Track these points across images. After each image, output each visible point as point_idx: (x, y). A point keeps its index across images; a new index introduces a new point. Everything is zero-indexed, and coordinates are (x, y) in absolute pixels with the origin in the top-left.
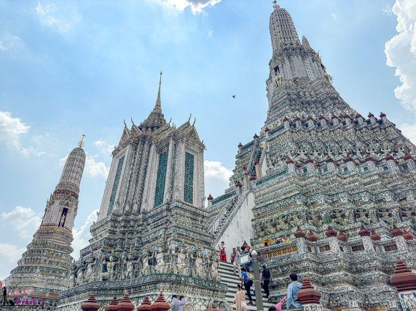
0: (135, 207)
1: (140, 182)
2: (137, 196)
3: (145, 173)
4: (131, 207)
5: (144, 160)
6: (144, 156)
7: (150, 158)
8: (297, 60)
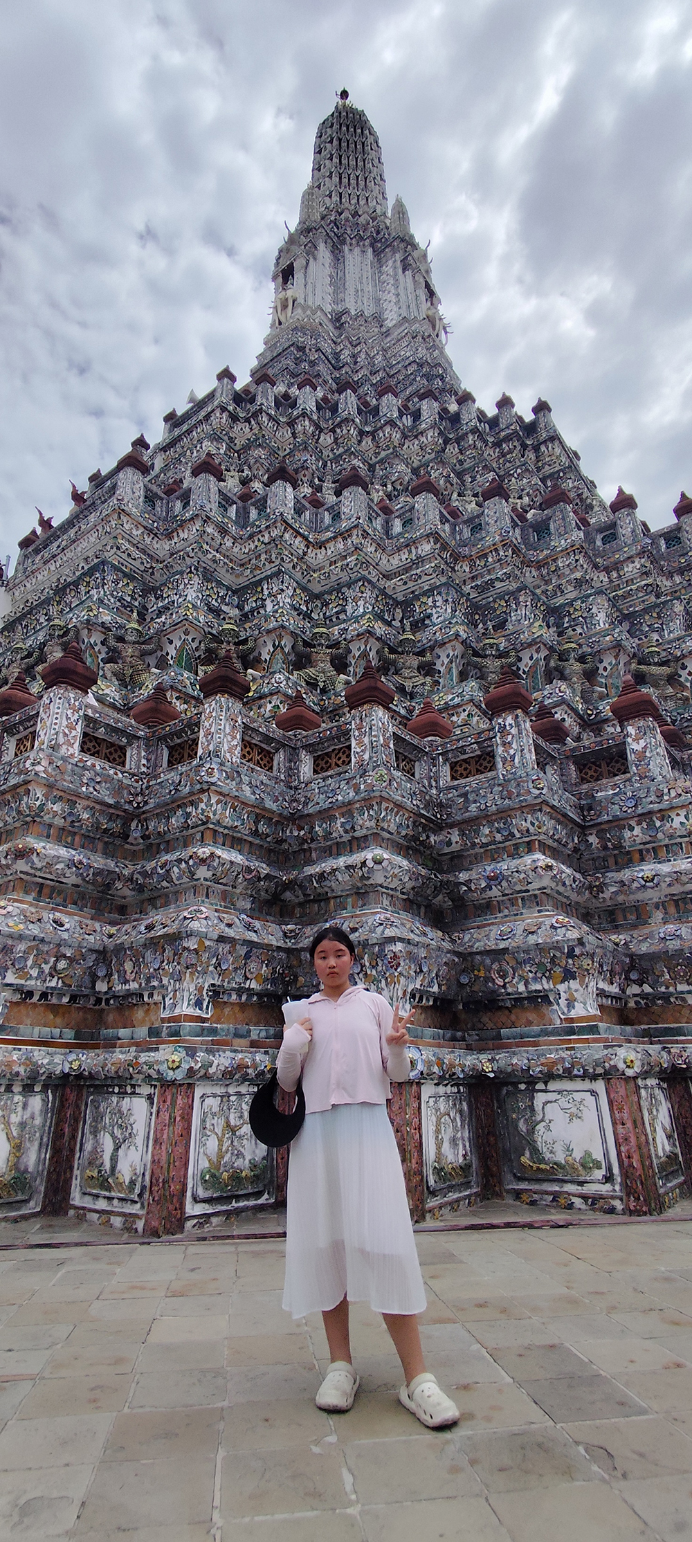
8: (358, 261)
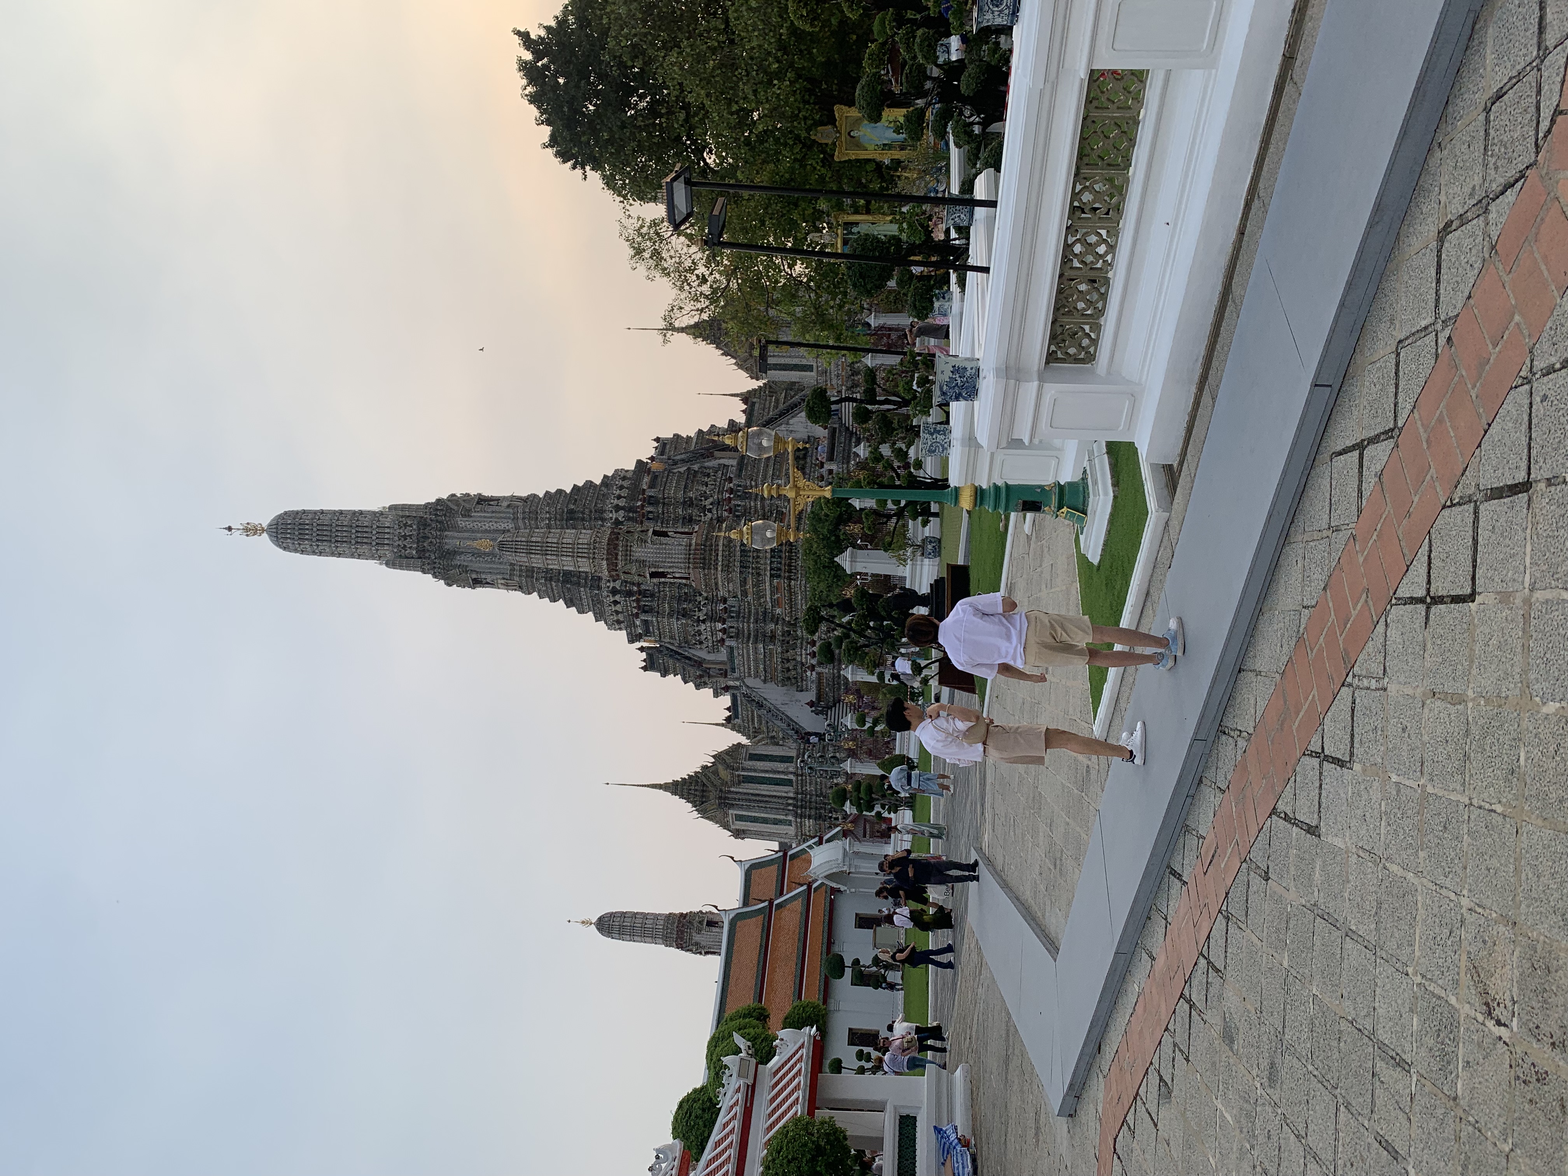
0: (790, 801)
1: (767, 799)
2: (780, 801)
3: (758, 795)
4: (790, 805)
5: (747, 797)
6: (744, 797)
7: (745, 791)
